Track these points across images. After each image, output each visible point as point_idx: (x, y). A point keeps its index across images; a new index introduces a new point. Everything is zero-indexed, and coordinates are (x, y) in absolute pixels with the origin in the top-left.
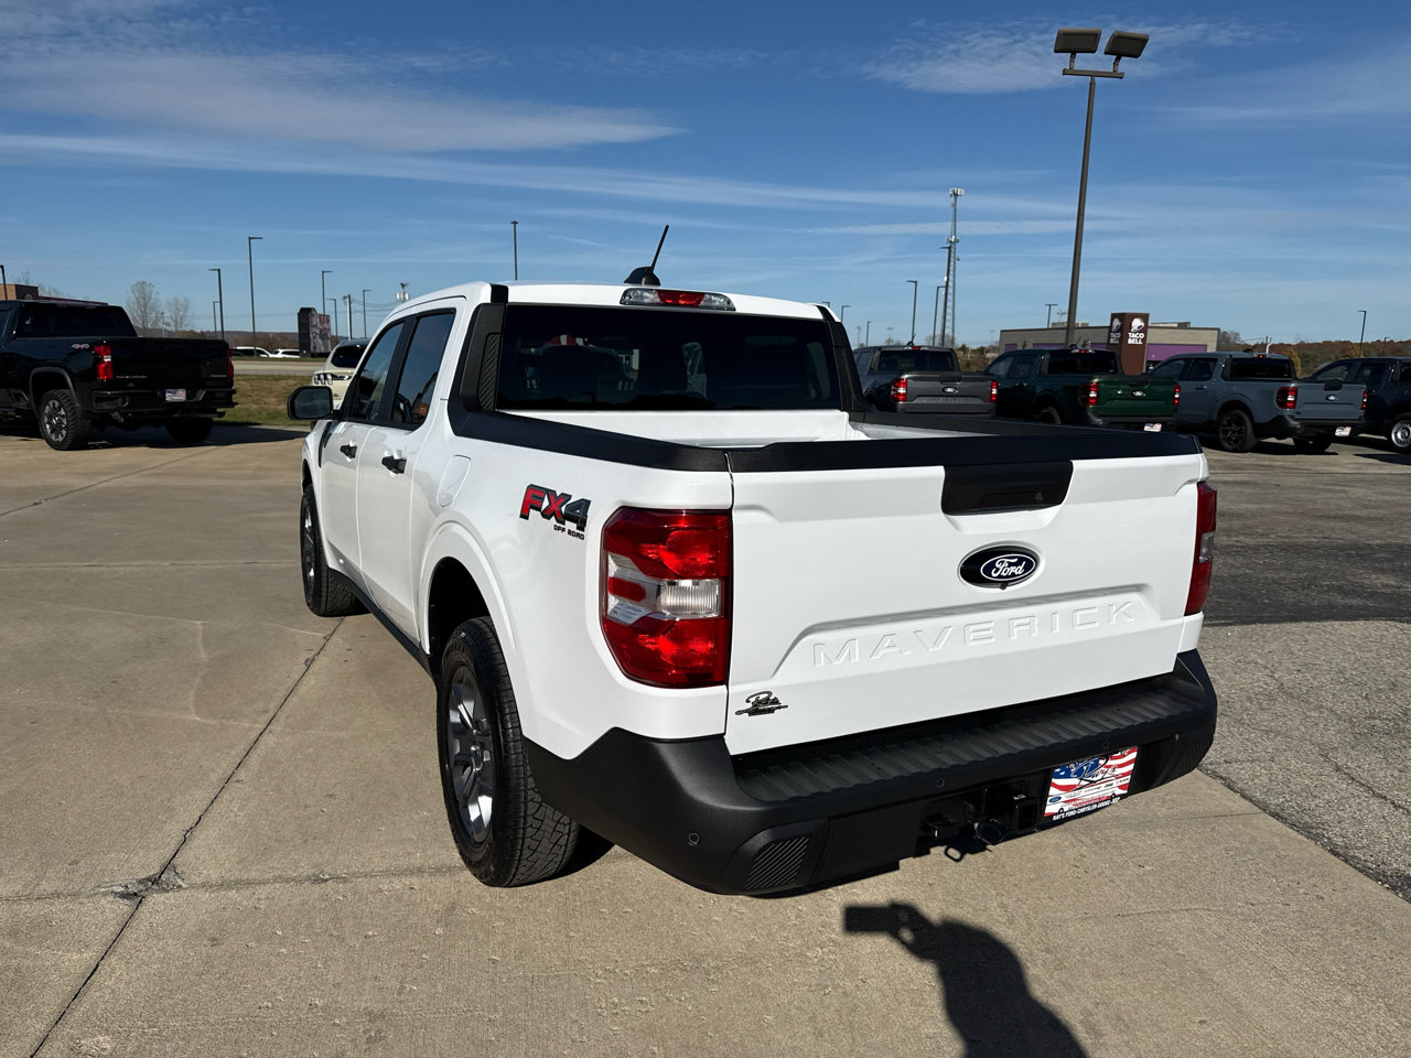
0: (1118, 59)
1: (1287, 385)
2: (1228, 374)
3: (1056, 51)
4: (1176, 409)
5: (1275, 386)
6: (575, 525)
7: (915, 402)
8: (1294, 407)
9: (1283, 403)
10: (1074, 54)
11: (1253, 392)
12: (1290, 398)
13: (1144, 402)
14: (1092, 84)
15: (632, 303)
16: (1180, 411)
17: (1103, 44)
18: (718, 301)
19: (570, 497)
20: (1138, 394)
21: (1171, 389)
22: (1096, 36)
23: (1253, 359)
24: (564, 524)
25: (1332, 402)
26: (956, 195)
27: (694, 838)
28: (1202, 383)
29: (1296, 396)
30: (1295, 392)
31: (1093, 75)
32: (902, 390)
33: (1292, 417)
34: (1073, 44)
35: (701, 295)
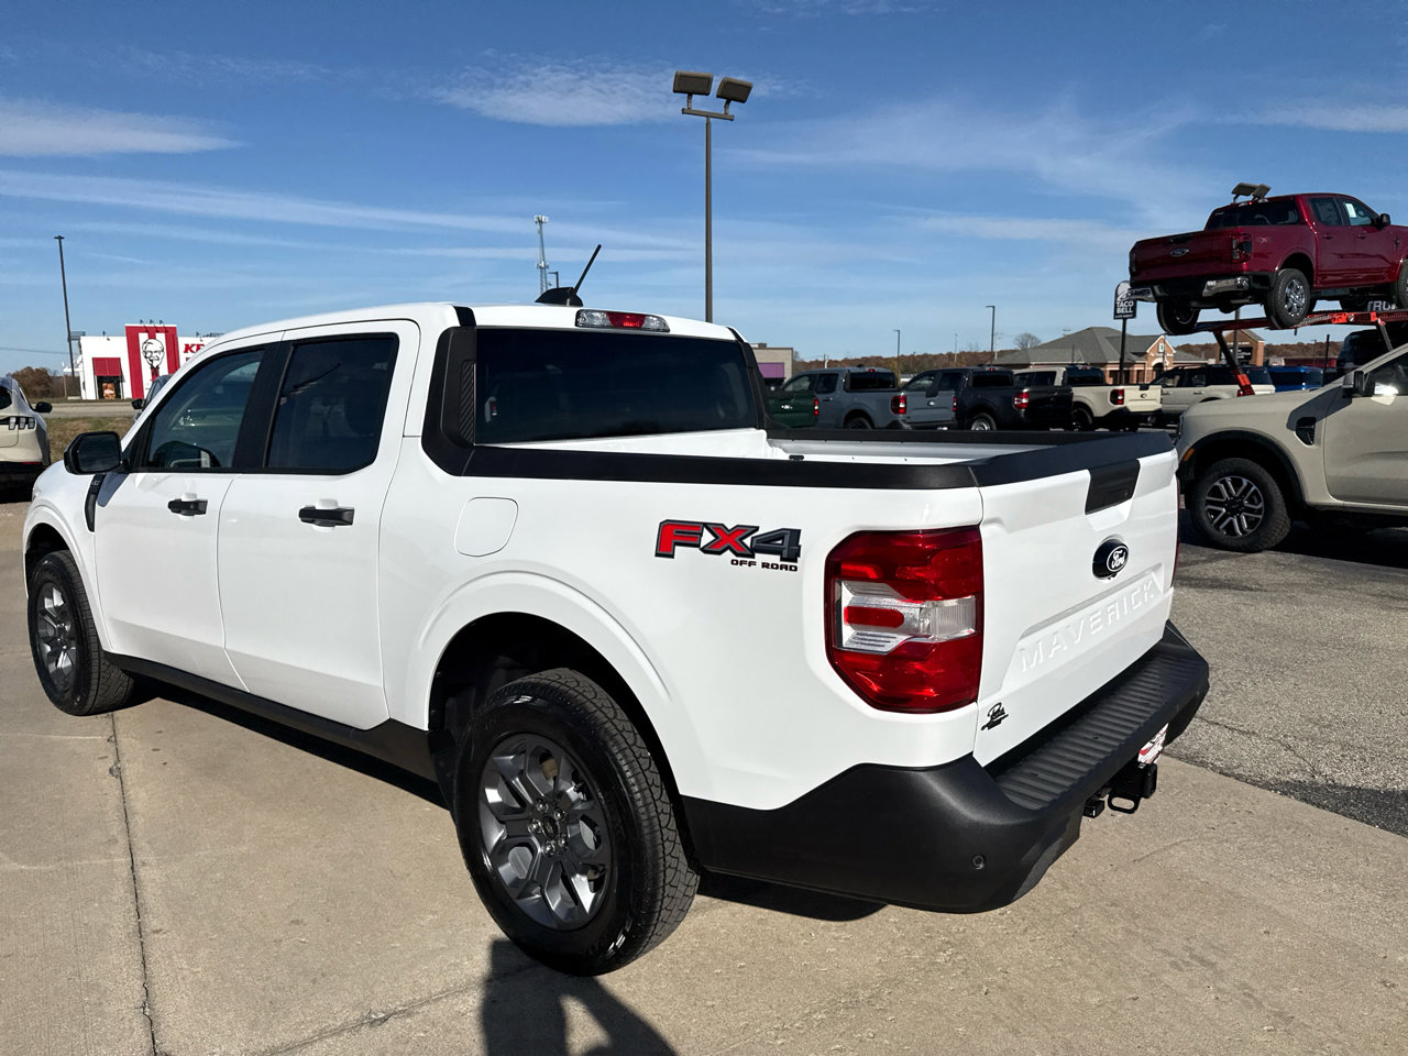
0: (728, 103)
1: (897, 394)
2: (848, 387)
3: (675, 91)
4: (817, 420)
5: (889, 396)
6: (778, 557)
8: (905, 413)
9: (897, 410)
10: (690, 95)
11: (870, 401)
12: (902, 405)
13: (793, 415)
14: (708, 124)
15: (584, 325)
16: (820, 421)
17: (715, 88)
18: (654, 324)
19: (757, 529)
20: (787, 407)
21: (810, 402)
22: (709, 81)
23: (866, 373)
24: (753, 557)
25: (932, 407)
26: (540, 222)
27: (978, 862)
28: (827, 395)
29: (905, 403)
30: (904, 399)
31: (708, 116)
33: (904, 421)
34: (689, 86)
35: (643, 316)
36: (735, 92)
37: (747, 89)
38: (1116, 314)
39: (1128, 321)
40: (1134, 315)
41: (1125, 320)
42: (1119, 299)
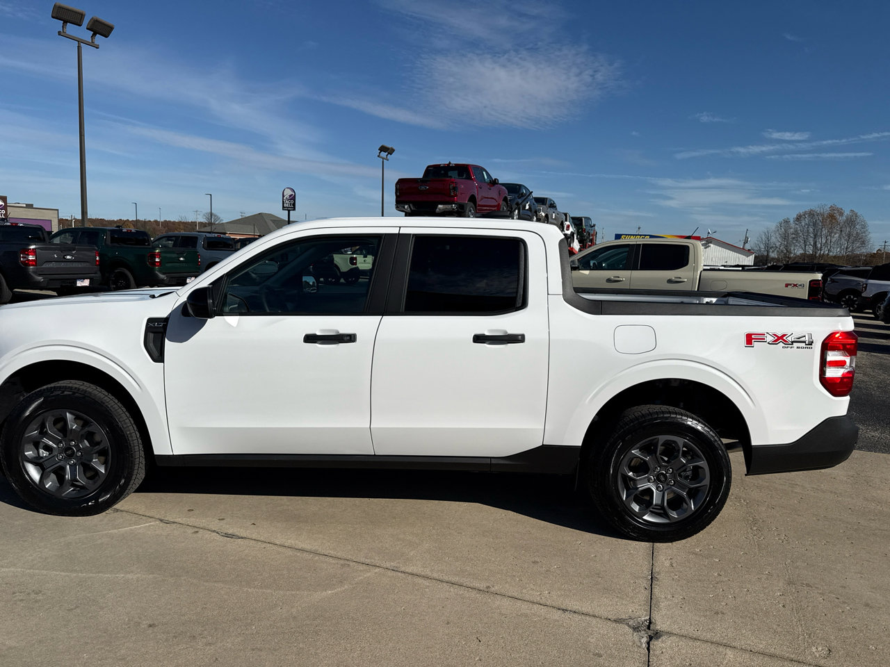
0: (94, 34)
2: (206, 246)
6: (804, 344)
7: (44, 266)
10: (65, 22)
14: (79, 47)
17: (86, 22)
22: (82, 16)
24: (791, 345)
31: (79, 41)
32: (31, 258)
34: (65, 16)
36: (101, 29)
37: (111, 28)
38: (283, 207)
39: (291, 212)
40: (294, 209)
41: (289, 211)
42: (285, 198)
